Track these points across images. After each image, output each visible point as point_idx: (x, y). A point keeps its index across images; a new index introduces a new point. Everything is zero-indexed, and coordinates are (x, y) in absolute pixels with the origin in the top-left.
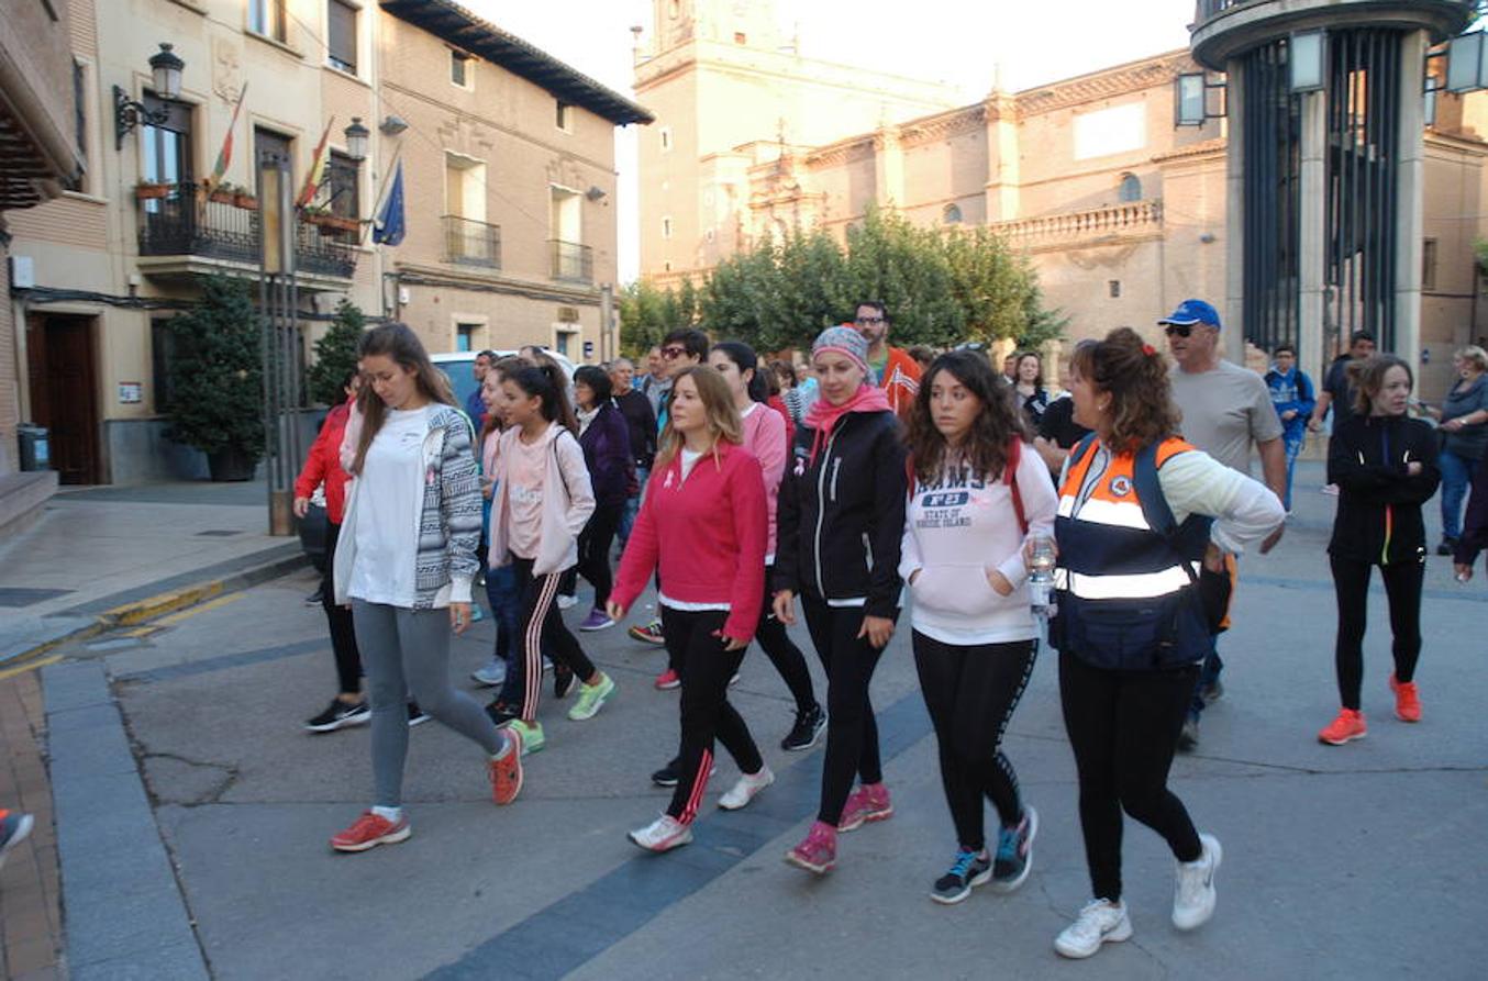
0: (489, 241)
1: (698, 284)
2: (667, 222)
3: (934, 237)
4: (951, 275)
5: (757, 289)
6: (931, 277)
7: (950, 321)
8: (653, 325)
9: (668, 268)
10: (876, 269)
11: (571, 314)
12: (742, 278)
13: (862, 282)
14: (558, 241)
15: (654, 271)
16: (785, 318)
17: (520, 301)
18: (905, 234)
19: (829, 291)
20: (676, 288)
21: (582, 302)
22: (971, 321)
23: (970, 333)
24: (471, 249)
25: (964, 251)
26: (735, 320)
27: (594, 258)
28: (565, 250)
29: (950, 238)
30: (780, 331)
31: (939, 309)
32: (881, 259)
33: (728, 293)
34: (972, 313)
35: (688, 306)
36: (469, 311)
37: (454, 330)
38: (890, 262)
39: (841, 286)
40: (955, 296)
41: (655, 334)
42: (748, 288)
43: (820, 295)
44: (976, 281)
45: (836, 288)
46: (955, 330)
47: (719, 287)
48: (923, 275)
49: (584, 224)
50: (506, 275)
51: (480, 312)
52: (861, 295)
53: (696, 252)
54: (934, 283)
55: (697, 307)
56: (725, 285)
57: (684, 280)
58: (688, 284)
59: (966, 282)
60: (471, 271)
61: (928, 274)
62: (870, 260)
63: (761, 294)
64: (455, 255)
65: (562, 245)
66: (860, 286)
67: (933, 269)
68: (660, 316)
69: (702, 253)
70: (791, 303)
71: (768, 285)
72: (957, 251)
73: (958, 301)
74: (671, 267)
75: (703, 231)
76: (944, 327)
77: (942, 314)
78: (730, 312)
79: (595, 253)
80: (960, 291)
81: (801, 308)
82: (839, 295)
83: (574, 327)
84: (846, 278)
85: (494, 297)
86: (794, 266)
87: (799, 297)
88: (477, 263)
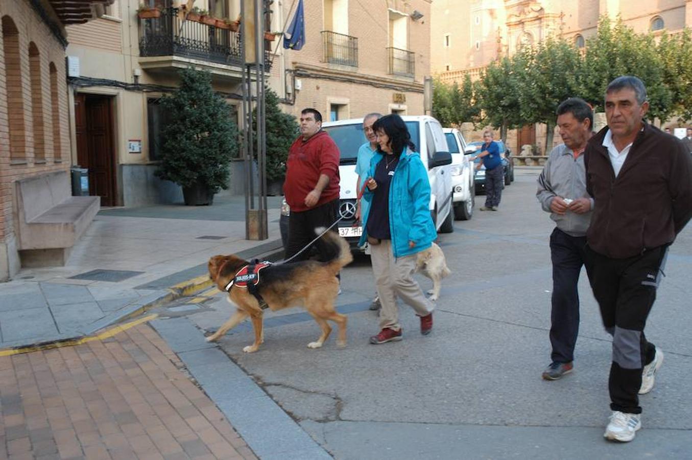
0: (349, 48)
1: (475, 78)
2: (447, 37)
3: (648, 39)
4: (663, 67)
5: (520, 81)
6: (648, 69)
7: (660, 100)
8: (444, 107)
9: (448, 69)
10: (607, 64)
11: (401, 98)
12: (507, 73)
13: (596, 74)
14: (393, 48)
15: (439, 72)
16: (540, 101)
17: (369, 89)
18: (629, 38)
19: (571, 81)
20: (460, 82)
21: (407, 90)
22: (676, 99)
23: (674, 108)
24: (339, 53)
25: (674, 49)
26: (503, 103)
27: (416, 60)
28: (397, 54)
29: (662, 41)
30: (535, 110)
31: (652, 92)
32: (611, 58)
33: (497, 83)
34: (677, 95)
35: (467, 93)
36: (337, 95)
37: (328, 108)
38: (618, 59)
39: (580, 77)
40: (666, 82)
41: (445, 113)
42: (512, 81)
43: (564, 83)
44: (681, 70)
45: (577, 79)
46: (664, 107)
47: (491, 80)
48: (642, 67)
49: (409, 35)
50: (362, 71)
51: (345, 96)
52: (595, 83)
53: (468, 57)
54: (649, 73)
55: (474, 95)
56: (495, 78)
57: (465, 76)
58: (468, 78)
59: (674, 71)
60: (339, 68)
61: (645, 67)
62: (603, 58)
63: (522, 84)
64: (329, 59)
65: (395, 50)
66: (595, 77)
67: (649, 61)
68: (449, 101)
69: (472, 58)
70: (543, 90)
71: (527, 78)
72: (667, 49)
73: (667, 86)
74: (450, 68)
75: (472, 44)
76: (656, 104)
77: (654, 95)
78: (499, 97)
79: (416, 56)
80: (669, 78)
81: (551, 93)
82: (579, 84)
83: (402, 107)
84: (583, 72)
85: (353, 86)
86: (546, 63)
87: (549, 86)
88: (343, 63)
